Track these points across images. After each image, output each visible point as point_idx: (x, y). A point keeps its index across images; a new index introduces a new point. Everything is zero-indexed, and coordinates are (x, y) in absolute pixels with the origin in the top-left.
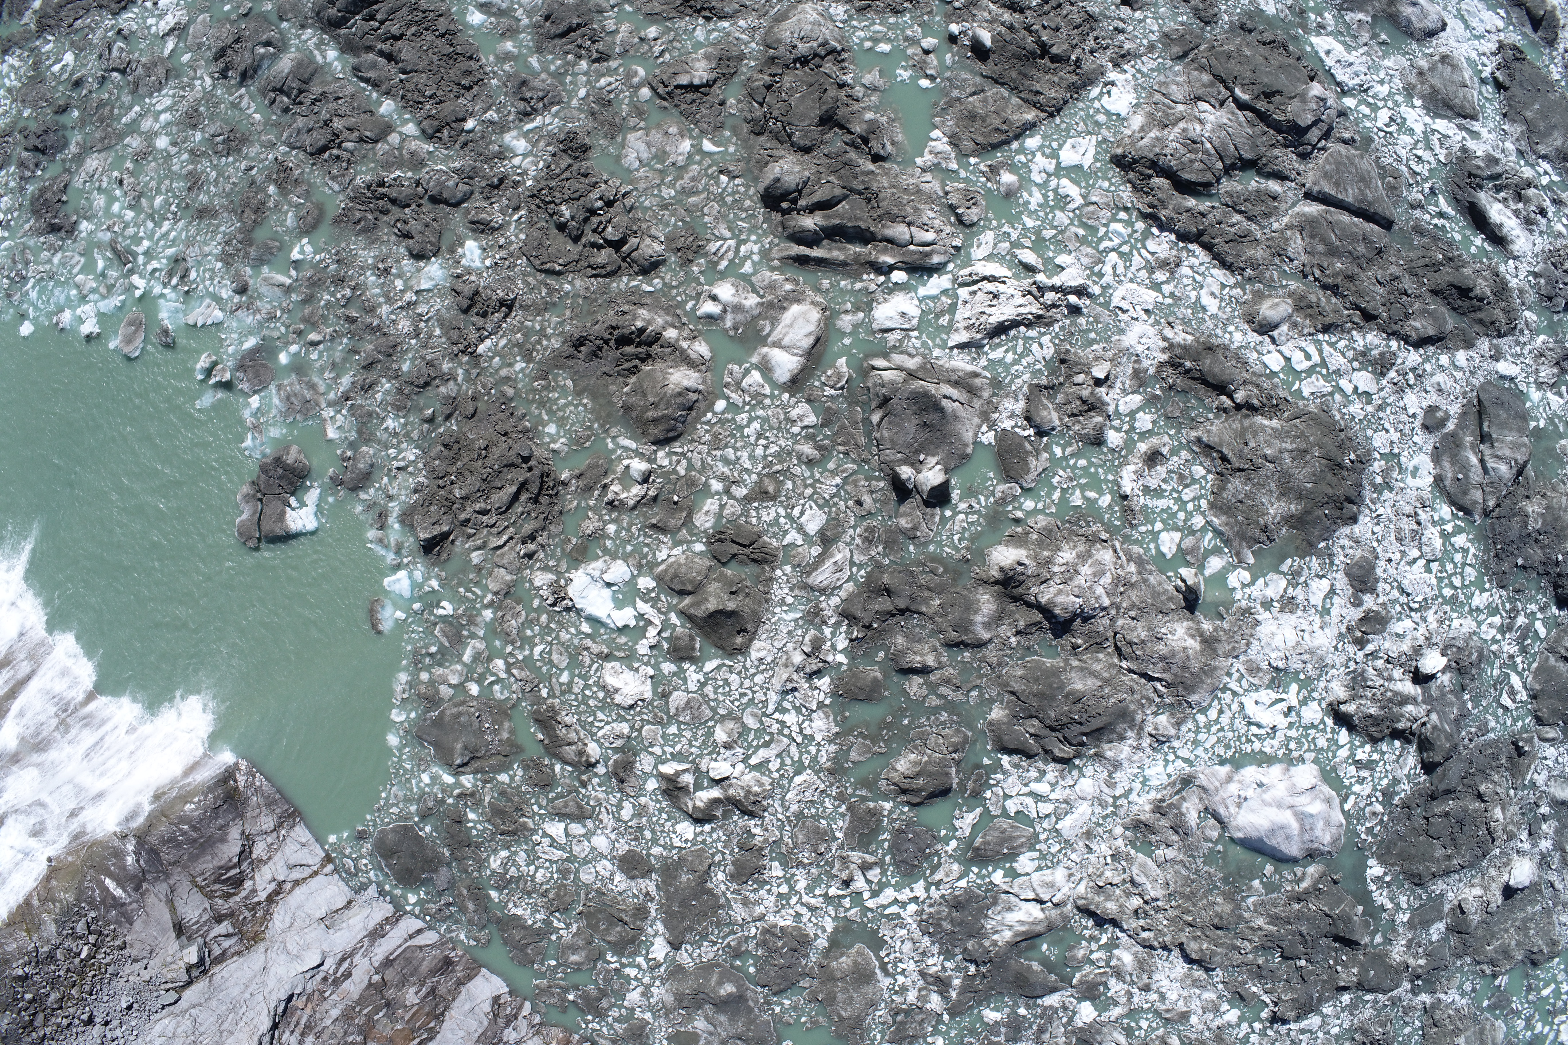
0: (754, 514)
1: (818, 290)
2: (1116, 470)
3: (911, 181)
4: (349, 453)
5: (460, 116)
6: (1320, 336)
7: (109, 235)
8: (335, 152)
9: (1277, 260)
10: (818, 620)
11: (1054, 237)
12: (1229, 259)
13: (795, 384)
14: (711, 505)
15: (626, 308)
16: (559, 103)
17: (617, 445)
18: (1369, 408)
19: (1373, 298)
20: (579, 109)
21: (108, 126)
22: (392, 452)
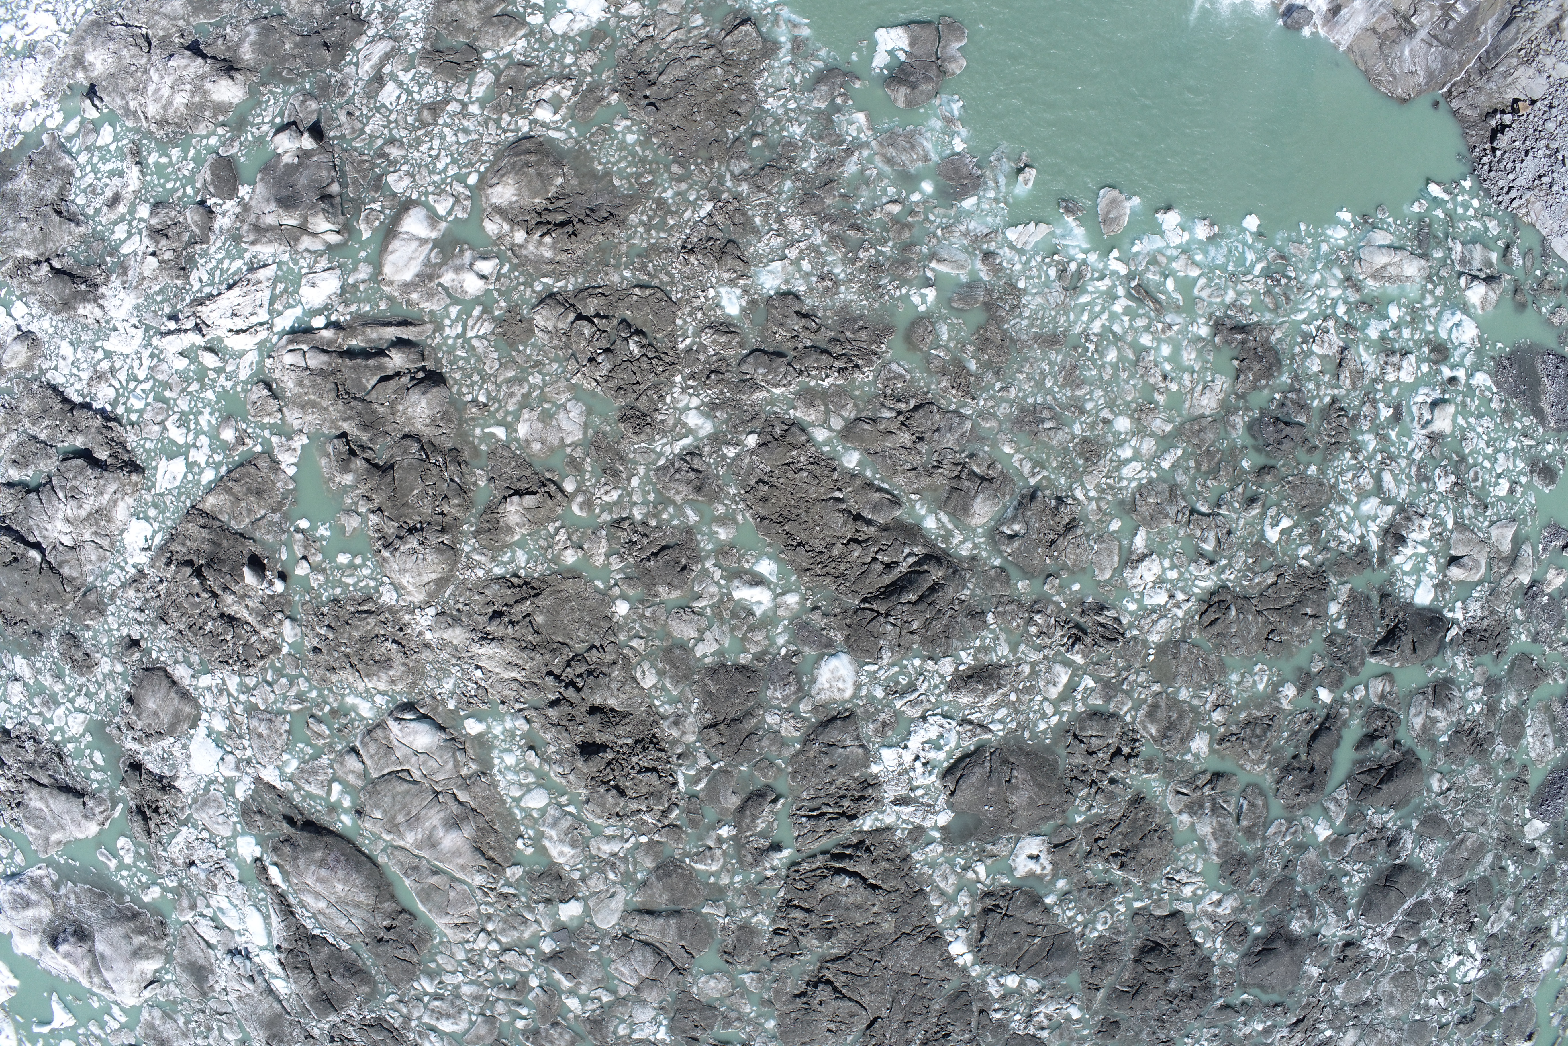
0: (441, 91)
1: (390, 299)
2: (144, 185)
3: (309, 418)
4: (839, 101)
5: (764, 449)
7: (1168, 319)
8: (902, 406)
9: (14, 403)
10: (386, 14)
11: (189, 385)
12: (51, 392)
13: (405, 206)
14: (478, 92)
15: (564, 257)
16: (658, 469)
17: (567, 132)
20: (637, 463)
21: (1199, 446)
22: (792, 105)
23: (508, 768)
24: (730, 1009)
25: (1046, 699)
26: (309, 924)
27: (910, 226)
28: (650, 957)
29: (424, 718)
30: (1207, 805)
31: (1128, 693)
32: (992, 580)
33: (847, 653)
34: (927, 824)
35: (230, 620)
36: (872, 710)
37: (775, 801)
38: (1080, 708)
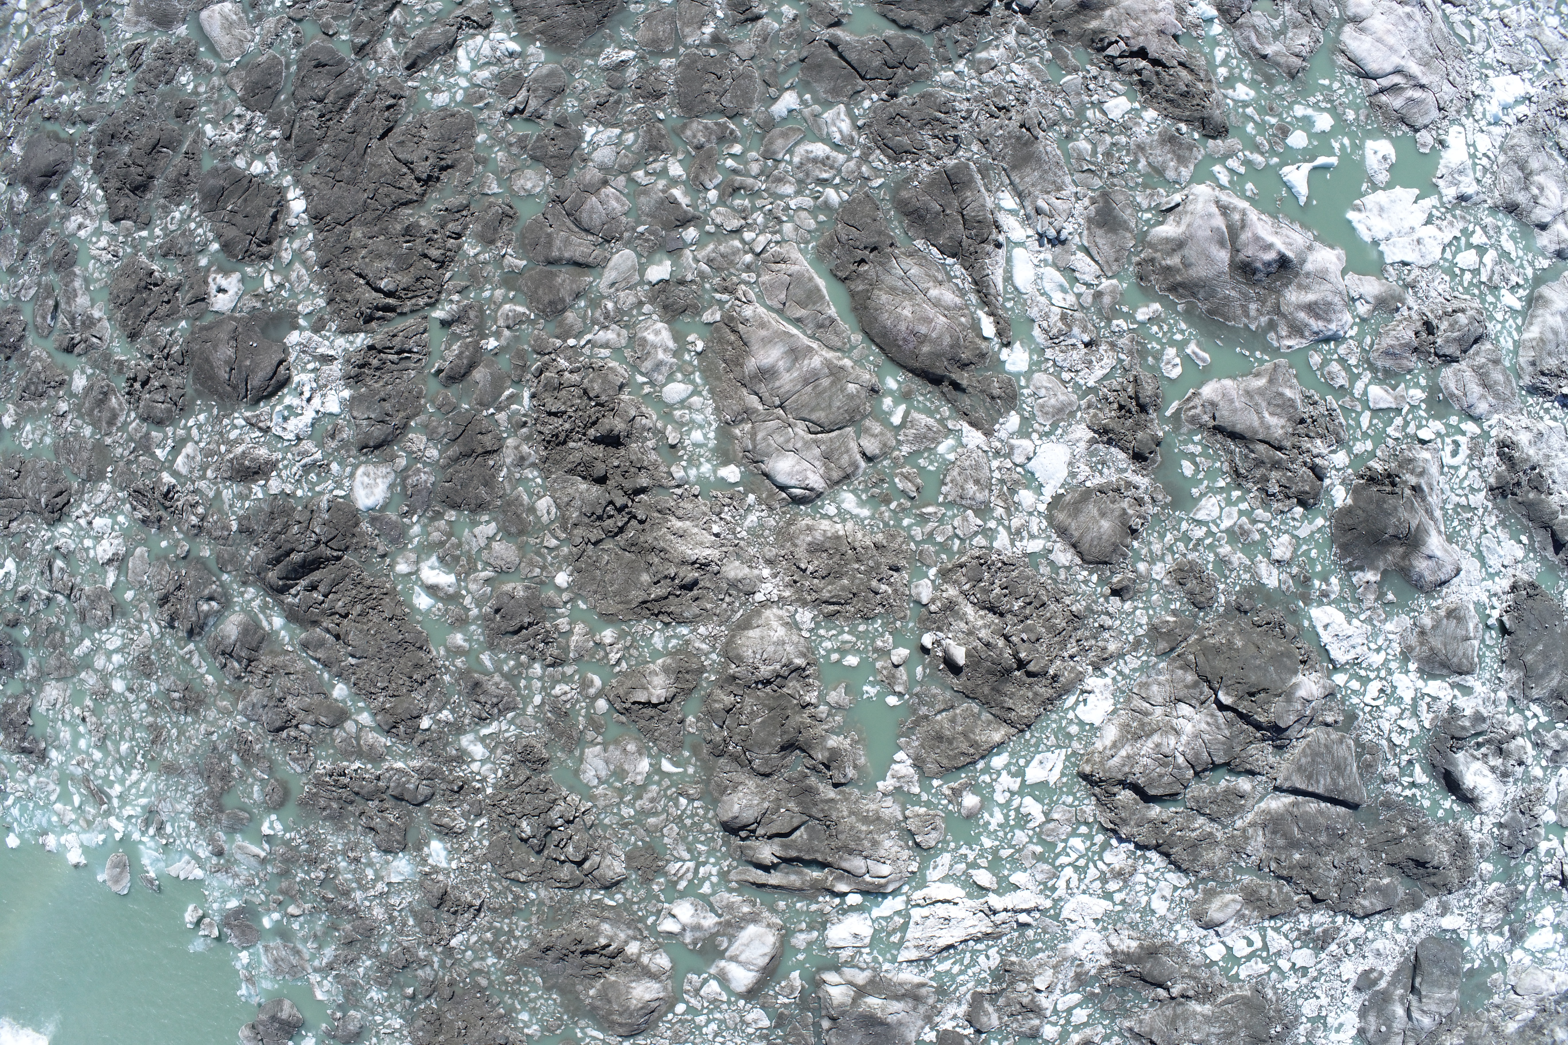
1: (773, 910)
3: (872, 806)
4: (339, 1015)
5: (415, 713)
6: (1266, 923)
8: (293, 733)
9: (1234, 858)
11: (1012, 855)
12: (1184, 866)
13: (752, 995)
15: (590, 921)
16: (514, 709)
17: (585, 1034)
18: (1304, 981)
19: (1326, 883)
20: (534, 717)
21: (61, 654)
22: (379, 1019)
23: (701, 427)
24: (518, 156)
25: (197, 443)
26: (958, 270)
27: (281, 892)
28: (584, 217)
29: (783, 488)
30: (78, 324)
31: (131, 439)
32: (231, 561)
33: (358, 510)
34: (307, 334)
35: (992, 609)
36: (343, 452)
37: (439, 371)
38: (170, 430)
